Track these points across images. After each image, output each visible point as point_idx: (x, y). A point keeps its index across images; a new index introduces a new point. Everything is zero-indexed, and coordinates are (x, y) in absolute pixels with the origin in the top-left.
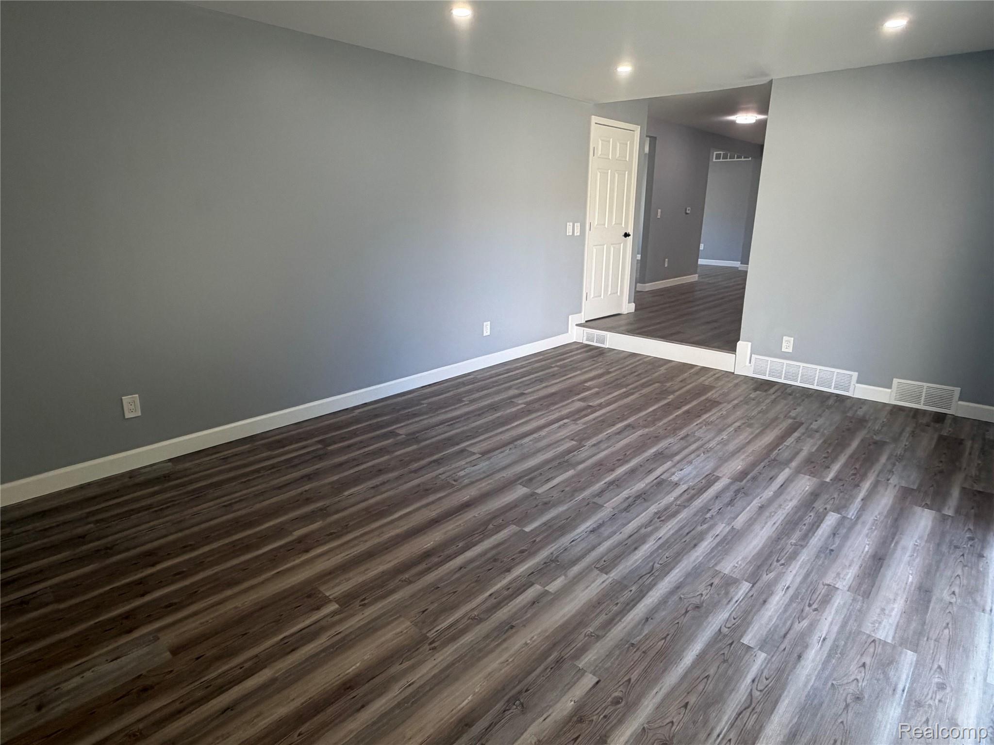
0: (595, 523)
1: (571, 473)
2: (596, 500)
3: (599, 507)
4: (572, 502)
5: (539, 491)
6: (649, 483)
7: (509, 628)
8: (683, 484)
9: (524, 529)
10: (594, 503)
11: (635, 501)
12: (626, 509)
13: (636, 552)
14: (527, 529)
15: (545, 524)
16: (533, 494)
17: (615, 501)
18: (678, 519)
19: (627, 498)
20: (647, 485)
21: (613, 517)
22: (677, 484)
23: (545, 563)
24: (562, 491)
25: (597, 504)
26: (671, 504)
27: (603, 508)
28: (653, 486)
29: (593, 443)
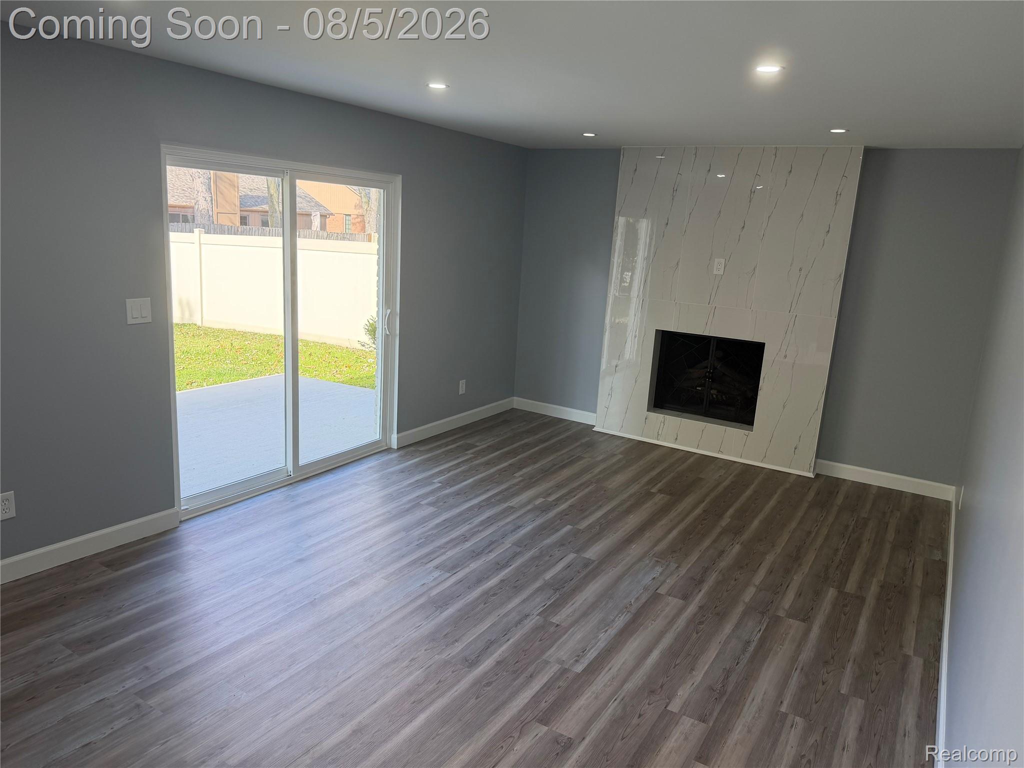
0: (518, 532)
1: (548, 576)
2: (519, 549)
3: (518, 544)
4: (540, 547)
5: (572, 556)
6: (466, 567)
7: (559, 486)
8: (431, 567)
9: (572, 527)
10: (520, 547)
11: (483, 550)
12: (492, 543)
13: (488, 516)
14: (569, 527)
15: (558, 530)
16: (577, 552)
17: (501, 549)
18: (449, 538)
19: (490, 552)
20: (468, 565)
21: (504, 536)
22: (437, 568)
23: (549, 509)
24: (551, 556)
25: (517, 546)
26: (450, 549)
27: (512, 542)
28: (462, 565)
29: (528, 620)
